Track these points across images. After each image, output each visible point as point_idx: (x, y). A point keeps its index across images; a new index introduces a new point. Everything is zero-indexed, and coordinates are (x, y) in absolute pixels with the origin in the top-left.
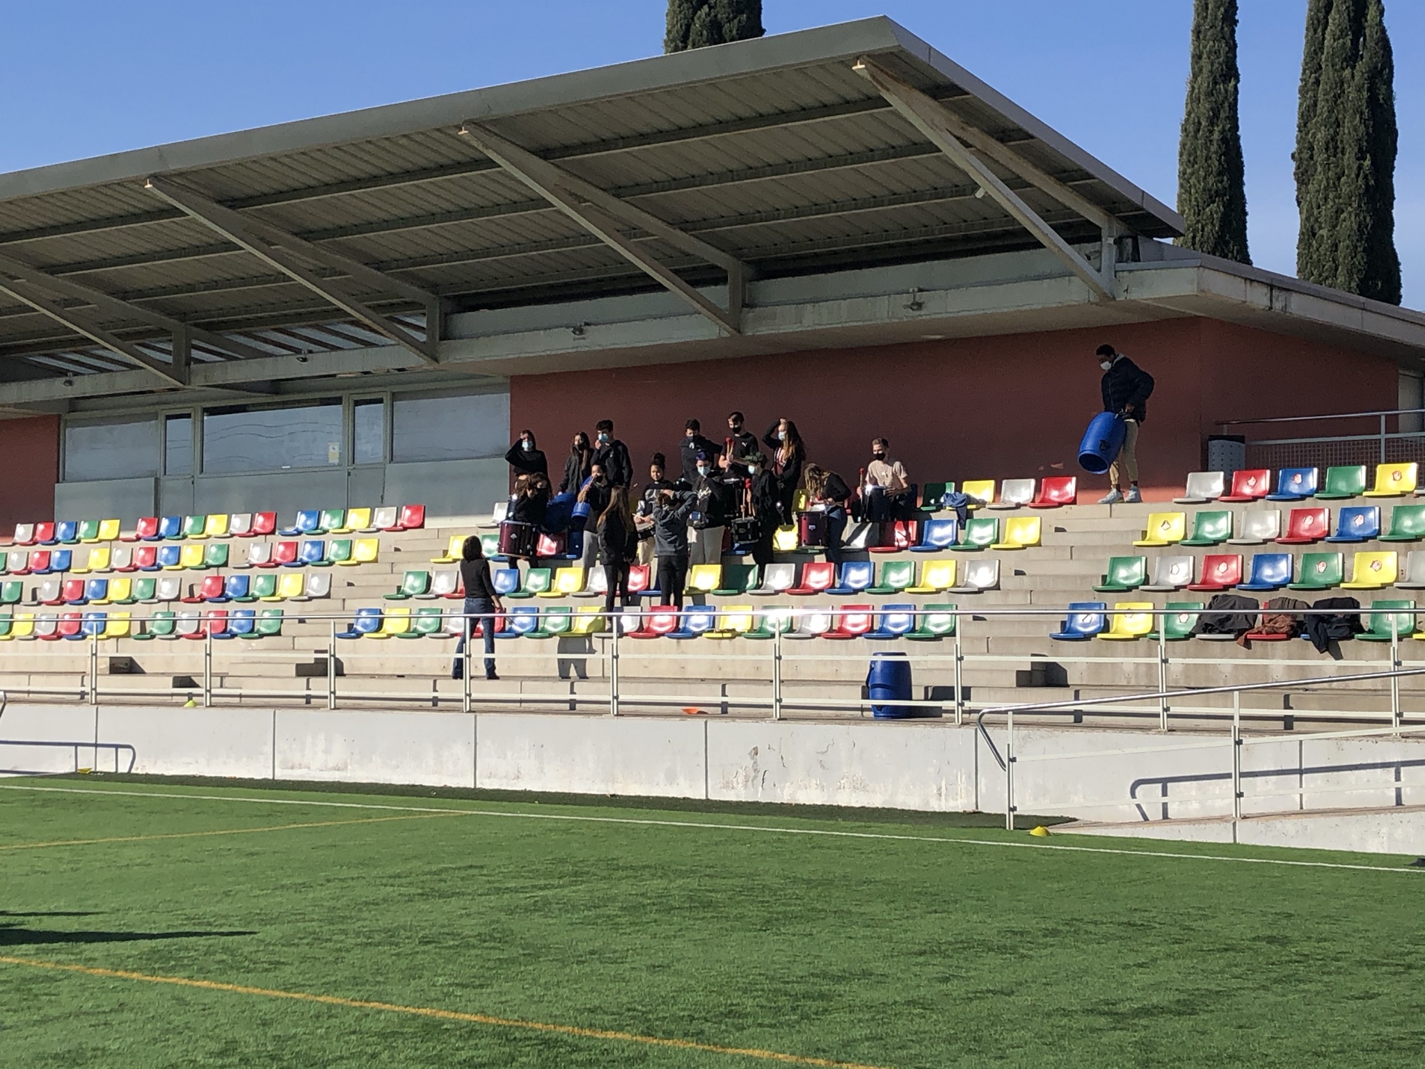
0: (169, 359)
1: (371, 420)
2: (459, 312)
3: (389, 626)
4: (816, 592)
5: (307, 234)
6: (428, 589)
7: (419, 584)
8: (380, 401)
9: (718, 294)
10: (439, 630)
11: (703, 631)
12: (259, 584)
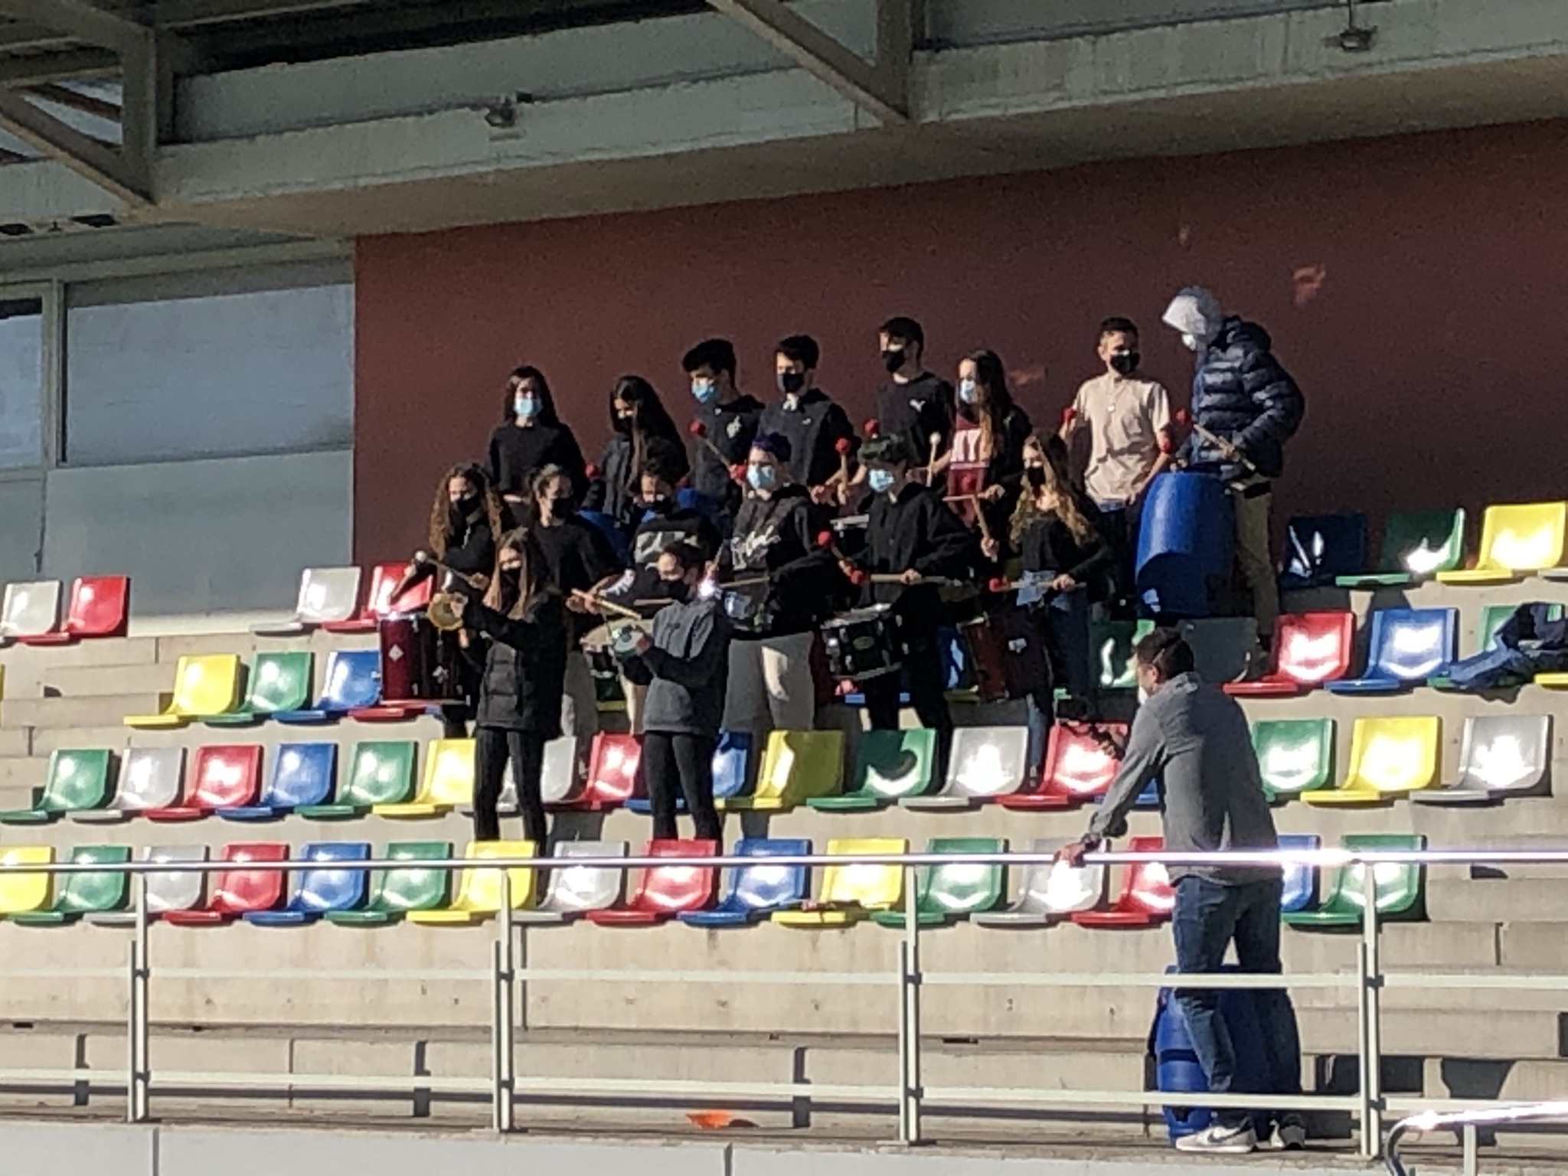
2: (212, 71)
4: (1074, 802)
6: (108, 795)
7: (88, 781)
8: (33, 306)
10: (120, 905)
11: (777, 907)
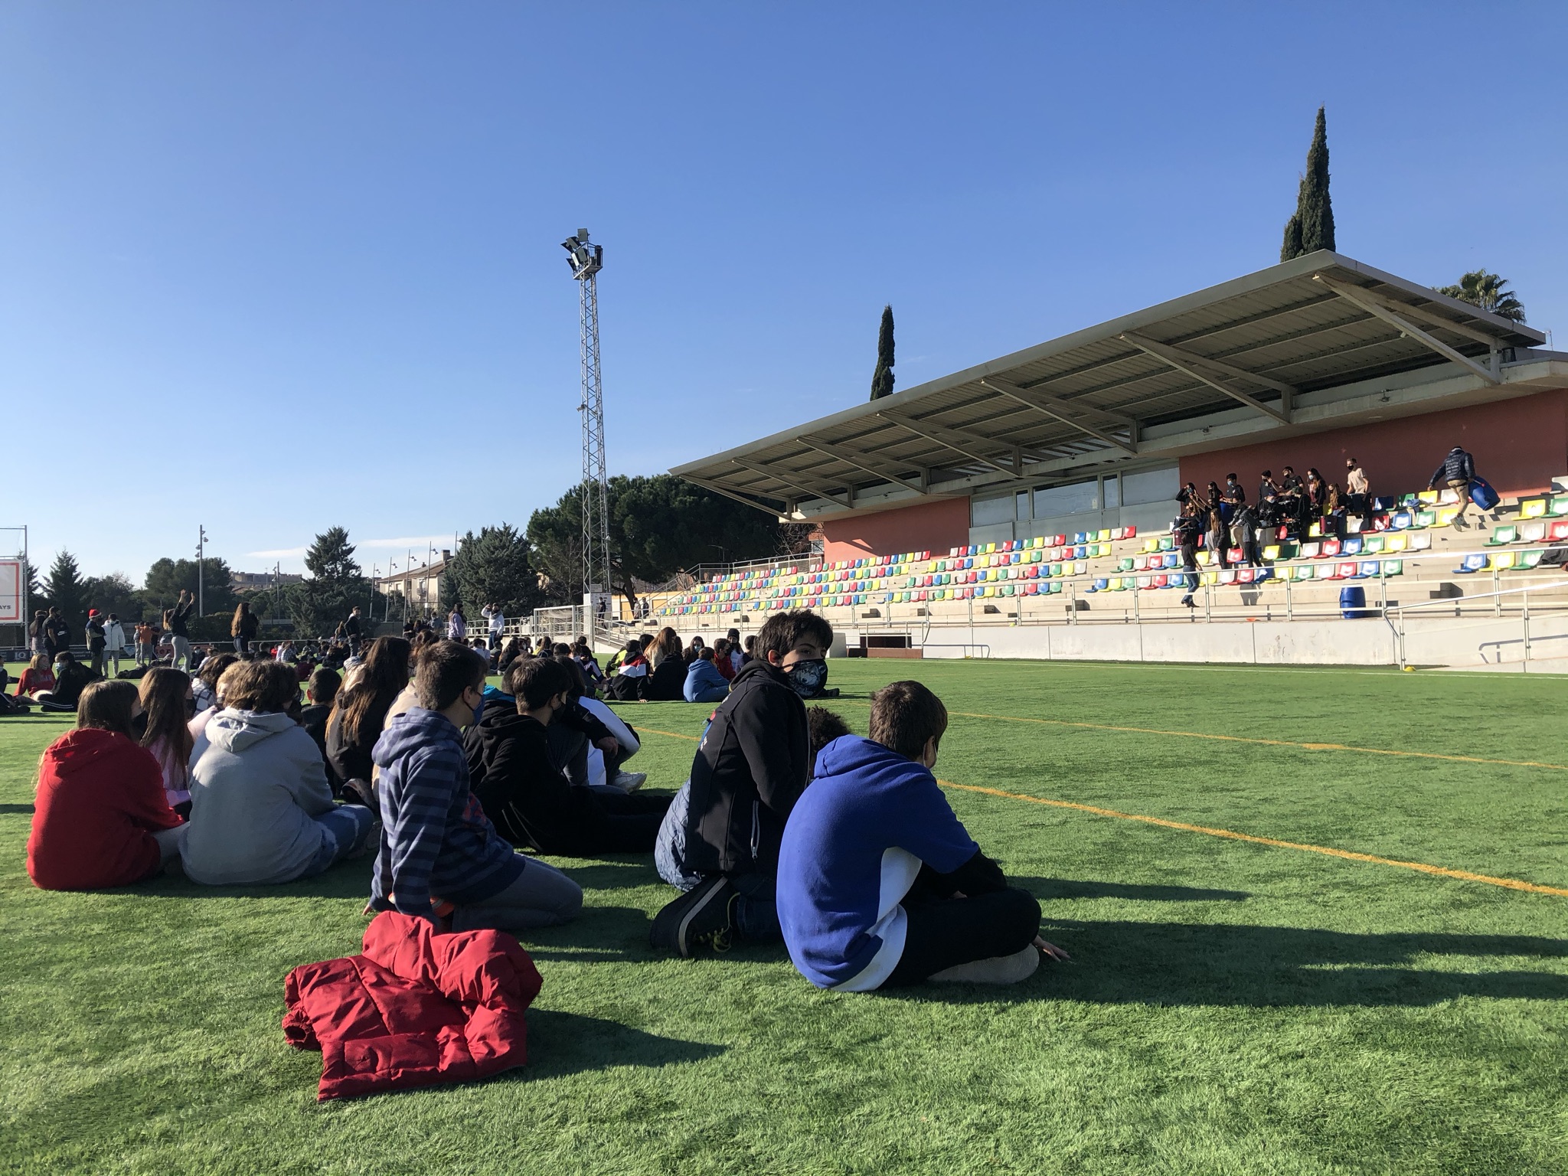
0: (1011, 463)
1: (1111, 485)
2: (1147, 427)
3: (1110, 586)
4: (1328, 556)
5: (1064, 397)
6: (1131, 567)
7: (1129, 565)
9: (1277, 405)
12: (1053, 568)
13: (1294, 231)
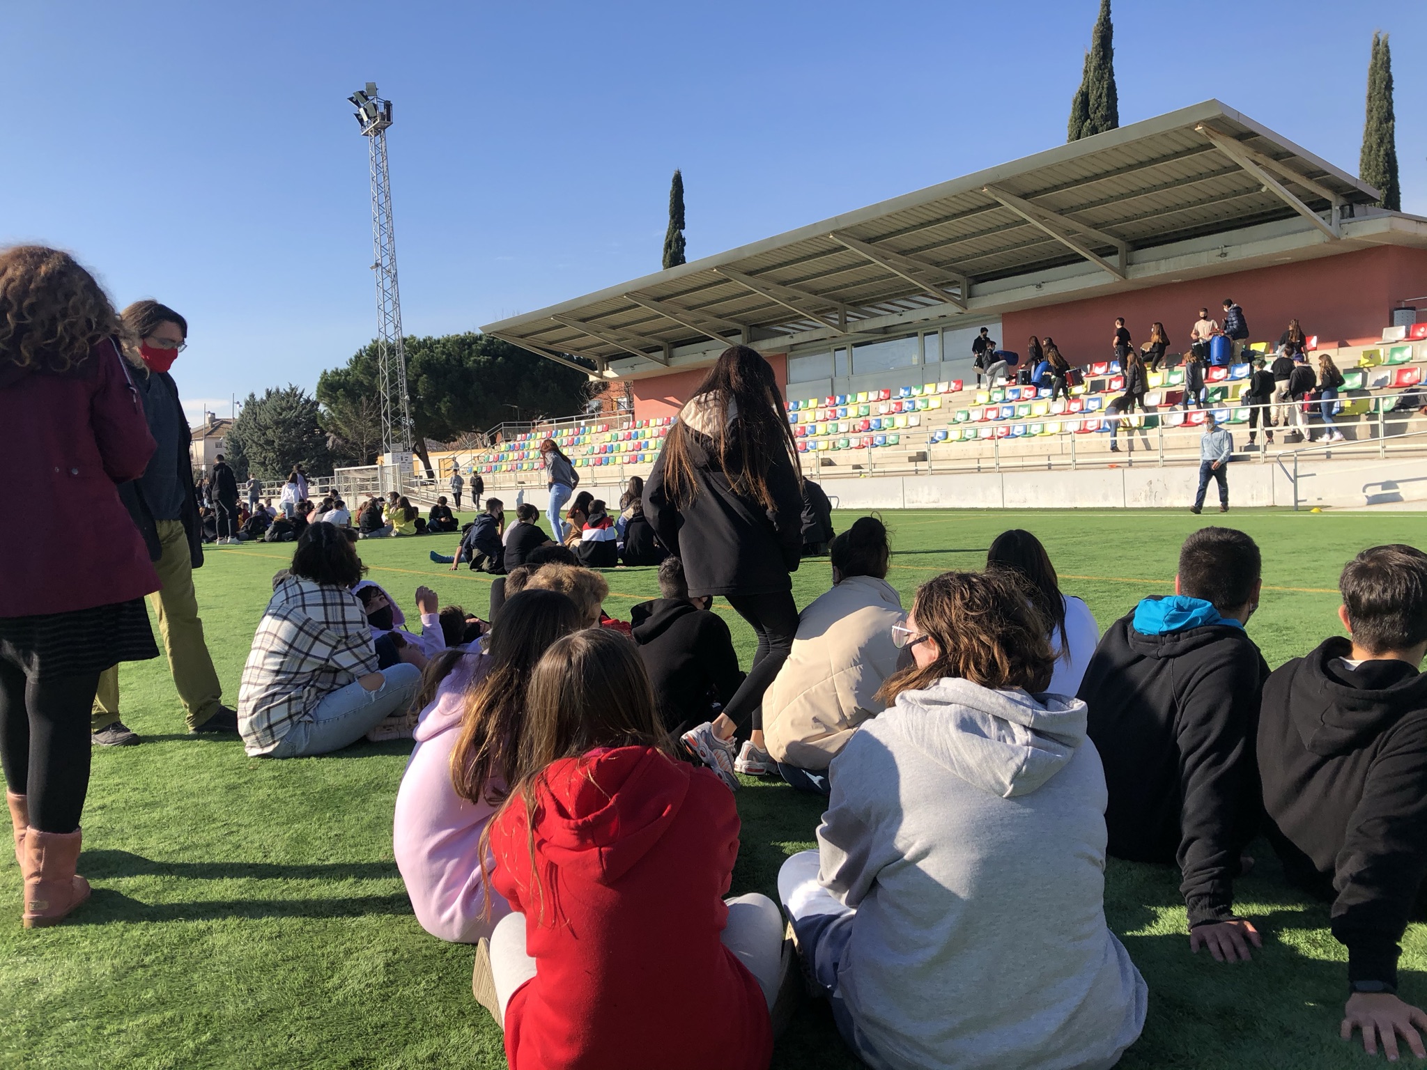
0: (837, 322)
1: (933, 342)
2: (977, 284)
3: (950, 437)
5: (904, 253)
6: (968, 419)
7: (964, 417)
8: (936, 333)
9: (1114, 260)
10: (976, 437)
12: (885, 423)
13: (1082, 102)
